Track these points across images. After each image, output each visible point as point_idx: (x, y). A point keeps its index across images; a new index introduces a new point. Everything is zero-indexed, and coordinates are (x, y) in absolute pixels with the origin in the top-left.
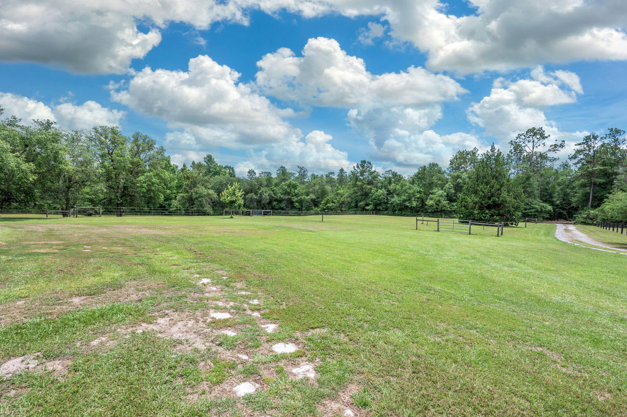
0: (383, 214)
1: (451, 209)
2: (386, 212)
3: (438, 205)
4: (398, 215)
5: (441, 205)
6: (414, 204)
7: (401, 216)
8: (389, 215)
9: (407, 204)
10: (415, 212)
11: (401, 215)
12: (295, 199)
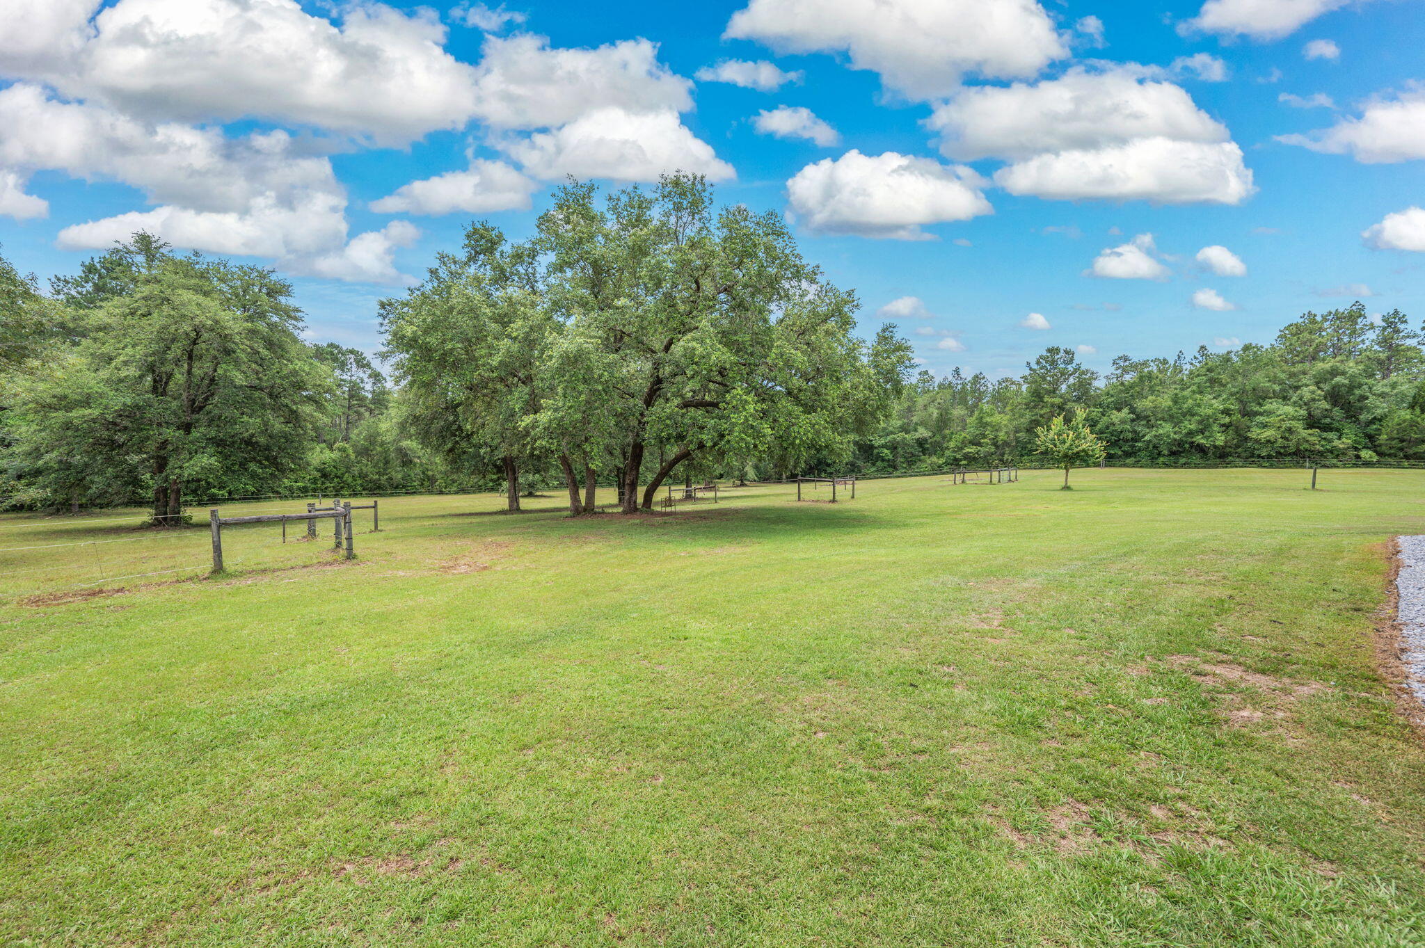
0: (1125, 466)
1: (1322, 446)
2: (1131, 460)
3: (1286, 439)
4: (1167, 466)
5: (1294, 438)
6: (1220, 439)
7: (1176, 467)
8: (1141, 467)
9: (1199, 439)
10: (1221, 457)
11: (1175, 465)
12: (878, 442)
